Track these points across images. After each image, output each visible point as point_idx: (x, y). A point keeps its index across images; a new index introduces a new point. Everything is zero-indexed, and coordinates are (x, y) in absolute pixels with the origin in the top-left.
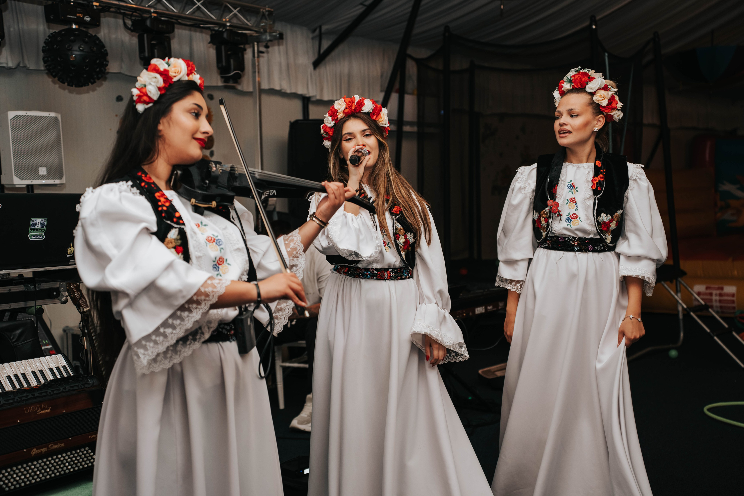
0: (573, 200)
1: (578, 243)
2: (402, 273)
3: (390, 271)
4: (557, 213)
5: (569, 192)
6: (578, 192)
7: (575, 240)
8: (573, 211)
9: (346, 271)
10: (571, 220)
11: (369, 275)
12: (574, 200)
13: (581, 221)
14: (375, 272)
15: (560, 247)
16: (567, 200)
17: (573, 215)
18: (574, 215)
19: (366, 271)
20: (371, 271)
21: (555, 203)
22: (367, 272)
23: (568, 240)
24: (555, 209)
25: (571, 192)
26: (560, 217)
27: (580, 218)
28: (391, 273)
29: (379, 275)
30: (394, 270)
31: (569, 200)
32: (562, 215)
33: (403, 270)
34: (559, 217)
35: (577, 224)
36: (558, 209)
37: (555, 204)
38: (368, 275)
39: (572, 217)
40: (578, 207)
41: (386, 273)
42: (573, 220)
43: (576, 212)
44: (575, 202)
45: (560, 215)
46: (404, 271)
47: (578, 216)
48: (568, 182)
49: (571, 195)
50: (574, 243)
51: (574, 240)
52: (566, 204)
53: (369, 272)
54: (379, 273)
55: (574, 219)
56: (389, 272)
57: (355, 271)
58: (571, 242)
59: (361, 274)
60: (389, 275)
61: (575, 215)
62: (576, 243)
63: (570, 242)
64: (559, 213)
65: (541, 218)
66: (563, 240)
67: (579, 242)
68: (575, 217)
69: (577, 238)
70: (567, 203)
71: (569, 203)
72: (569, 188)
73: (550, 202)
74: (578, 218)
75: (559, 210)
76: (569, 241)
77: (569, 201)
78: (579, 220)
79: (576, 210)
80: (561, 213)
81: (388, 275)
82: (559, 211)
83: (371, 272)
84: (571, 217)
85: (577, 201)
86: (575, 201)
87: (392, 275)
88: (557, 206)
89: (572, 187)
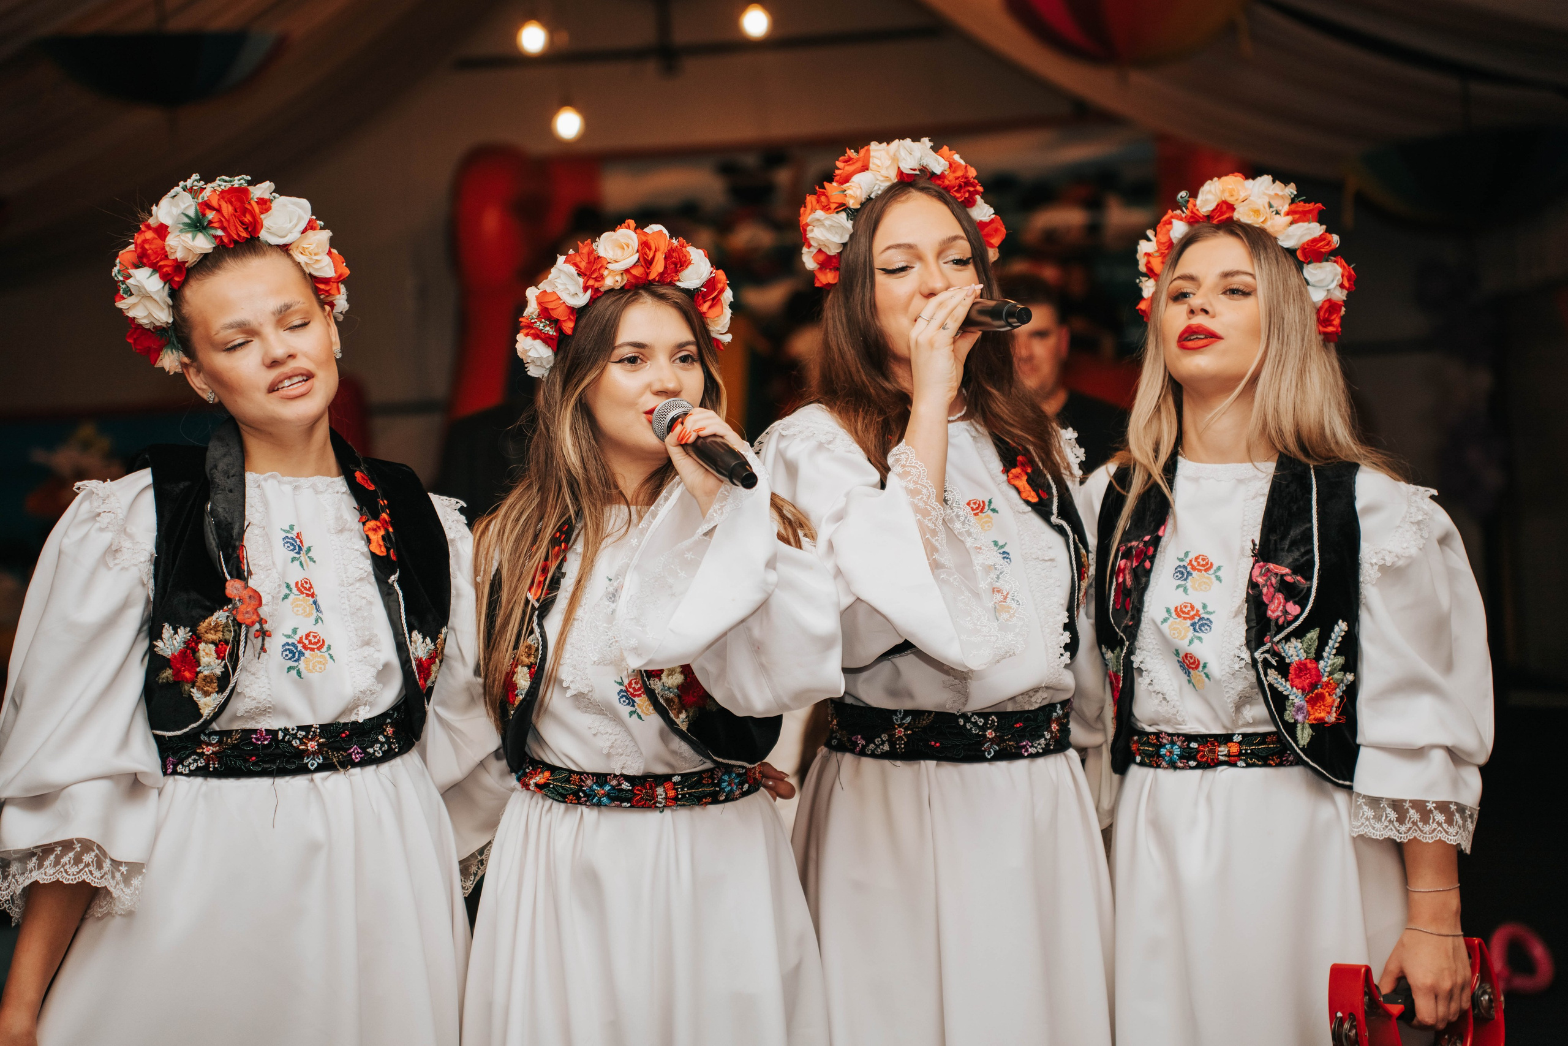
0: (305, 588)
1: (319, 745)
2: (718, 785)
3: (675, 783)
4: (257, 626)
5: (292, 561)
6: (314, 562)
7: (308, 733)
8: (305, 626)
9: (542, 781)
10: (301, 654)
11: (608, 795)
12: (309, 590)
13: (331, 657)
14: (626, 786)
15: (255, 764)
16: (288, 586)
17: (308, 635)
18: (311, 638)
19: (596, 783)
20: (614, 783)
21: (251, 593)
22: (601, 786)
23: (284, 737)
24: (247, 612)
25: (298, 562)
26: (263, 640)
27: (329, 648)
28: (676, 790)
29: (639, 795)
30: (687, 779)
31: (293, 586)
32: (270, 636)
33: (723, 775)
34: (260, 639)
35: (320, 668)
36: (258, 615)
37: (250, 597)
38: (604, 795)
39: (306, 642)
40: (321, 612)
41: (660, 790)
42: (307, 653)
43: (318, 629)
44: (313, 595)
45: (264, 634)
46: (726, 778)
47: (323, 641)
48: (284, 531)
49: (295, 574)
50: (306, 744)
51: (306, 737)
52: (283, 599)
53: (607, 788)
54: (638, 790)
55: (312, 650)
56: (668, 785)
57: (568, 781)
58: (293, 742)
59: (584, 792)
60: (672, 793)
61: (315, 637)
62: (312, 745)
63: (289, 742)
64: (262, 627)
65: (202, 646)
66: (267, 739)
67: (322, 740)
68: (315, 643)
69: (317, 728)
70: (286, 597)
71: (292, 597)
72: (292, 547)
73: (233, 587)
74: (324, 649)
75: (262, 619)
76: (286, 740)
77: (295, 590)
78: (326, 654)
79: (317, 621)
80: (266, 627)
81: (666, 794)
82: (262, 621)
83: (613, 788)
84: (303, 643)
85: (316, 593)
86: (312, 591)
87: (681, 794)
88: (257, 603)
89: (299, 546)
